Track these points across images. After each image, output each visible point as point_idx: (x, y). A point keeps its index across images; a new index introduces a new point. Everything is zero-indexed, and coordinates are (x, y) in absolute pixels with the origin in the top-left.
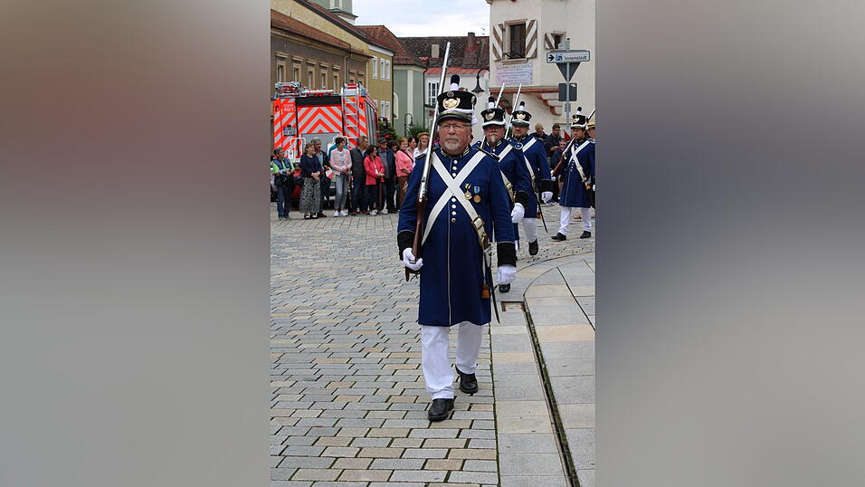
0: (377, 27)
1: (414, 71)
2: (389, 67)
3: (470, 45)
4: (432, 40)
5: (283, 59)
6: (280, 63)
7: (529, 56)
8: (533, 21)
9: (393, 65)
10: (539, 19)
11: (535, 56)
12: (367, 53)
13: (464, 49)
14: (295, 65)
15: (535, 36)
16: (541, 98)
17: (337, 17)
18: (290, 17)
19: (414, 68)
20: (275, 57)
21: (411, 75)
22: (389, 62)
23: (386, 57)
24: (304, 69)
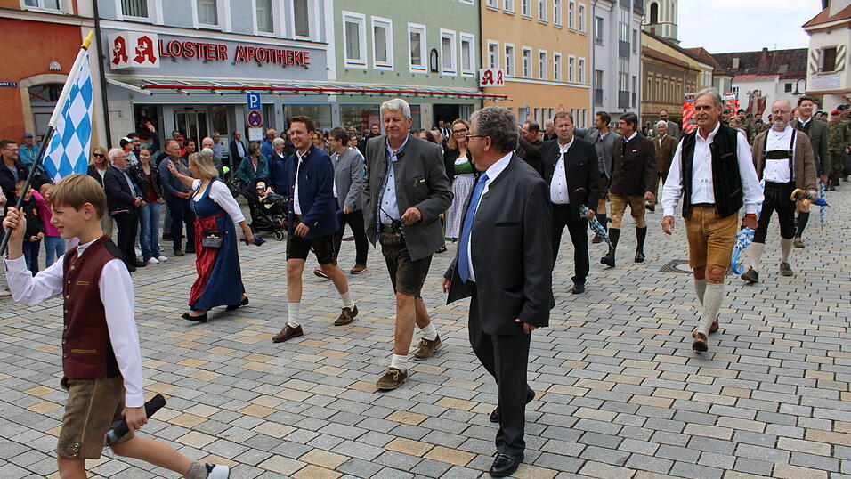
0: (697, 49)
1: (725, 80)
2: (711, 77)
3: (764, 57)
4: (733, 55)
5: (650, 76)
6: (649, 79)
7: (838, 69)
8: (842, 46)
9: (713, 75)
10: (848, 45)
11: (843, 69)
12: (697, 68)
13: (758, 60)
14: (657, 80)
15: (844, 56)
16: (844, 97)
17: (671, 43)
18: (647, 47)
19: (725, 77)
20: (646, 75)
21: (722, 81)
22: (711, 74)
23: (709, 70)
24: (662, 82)
